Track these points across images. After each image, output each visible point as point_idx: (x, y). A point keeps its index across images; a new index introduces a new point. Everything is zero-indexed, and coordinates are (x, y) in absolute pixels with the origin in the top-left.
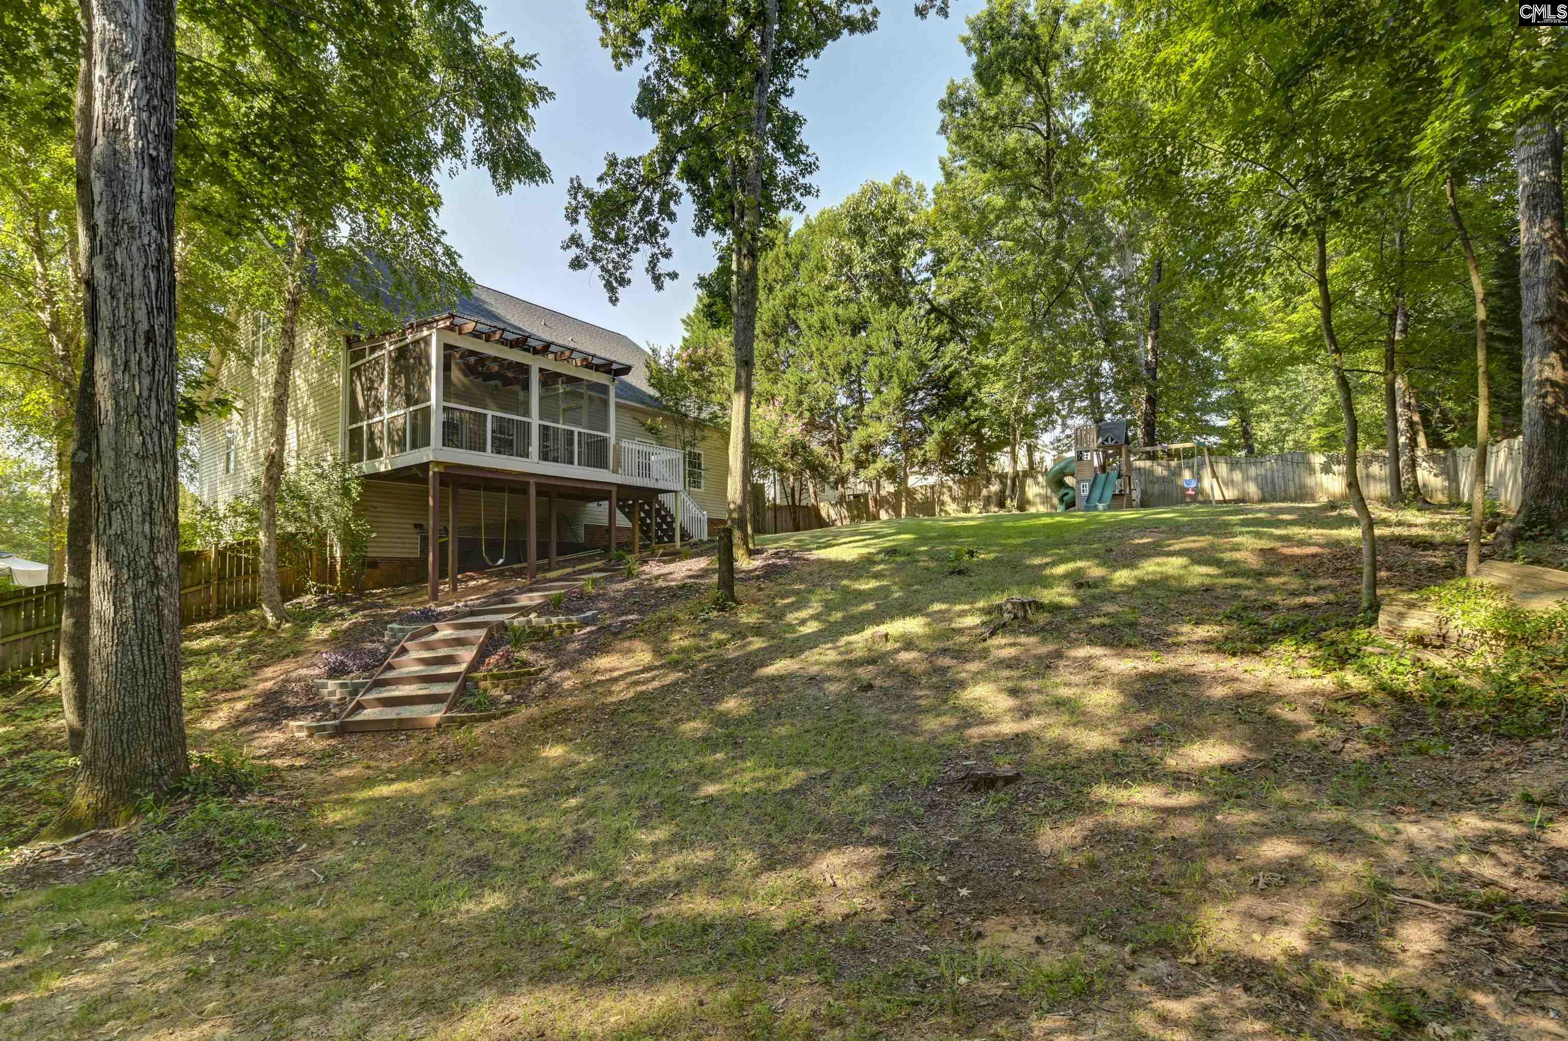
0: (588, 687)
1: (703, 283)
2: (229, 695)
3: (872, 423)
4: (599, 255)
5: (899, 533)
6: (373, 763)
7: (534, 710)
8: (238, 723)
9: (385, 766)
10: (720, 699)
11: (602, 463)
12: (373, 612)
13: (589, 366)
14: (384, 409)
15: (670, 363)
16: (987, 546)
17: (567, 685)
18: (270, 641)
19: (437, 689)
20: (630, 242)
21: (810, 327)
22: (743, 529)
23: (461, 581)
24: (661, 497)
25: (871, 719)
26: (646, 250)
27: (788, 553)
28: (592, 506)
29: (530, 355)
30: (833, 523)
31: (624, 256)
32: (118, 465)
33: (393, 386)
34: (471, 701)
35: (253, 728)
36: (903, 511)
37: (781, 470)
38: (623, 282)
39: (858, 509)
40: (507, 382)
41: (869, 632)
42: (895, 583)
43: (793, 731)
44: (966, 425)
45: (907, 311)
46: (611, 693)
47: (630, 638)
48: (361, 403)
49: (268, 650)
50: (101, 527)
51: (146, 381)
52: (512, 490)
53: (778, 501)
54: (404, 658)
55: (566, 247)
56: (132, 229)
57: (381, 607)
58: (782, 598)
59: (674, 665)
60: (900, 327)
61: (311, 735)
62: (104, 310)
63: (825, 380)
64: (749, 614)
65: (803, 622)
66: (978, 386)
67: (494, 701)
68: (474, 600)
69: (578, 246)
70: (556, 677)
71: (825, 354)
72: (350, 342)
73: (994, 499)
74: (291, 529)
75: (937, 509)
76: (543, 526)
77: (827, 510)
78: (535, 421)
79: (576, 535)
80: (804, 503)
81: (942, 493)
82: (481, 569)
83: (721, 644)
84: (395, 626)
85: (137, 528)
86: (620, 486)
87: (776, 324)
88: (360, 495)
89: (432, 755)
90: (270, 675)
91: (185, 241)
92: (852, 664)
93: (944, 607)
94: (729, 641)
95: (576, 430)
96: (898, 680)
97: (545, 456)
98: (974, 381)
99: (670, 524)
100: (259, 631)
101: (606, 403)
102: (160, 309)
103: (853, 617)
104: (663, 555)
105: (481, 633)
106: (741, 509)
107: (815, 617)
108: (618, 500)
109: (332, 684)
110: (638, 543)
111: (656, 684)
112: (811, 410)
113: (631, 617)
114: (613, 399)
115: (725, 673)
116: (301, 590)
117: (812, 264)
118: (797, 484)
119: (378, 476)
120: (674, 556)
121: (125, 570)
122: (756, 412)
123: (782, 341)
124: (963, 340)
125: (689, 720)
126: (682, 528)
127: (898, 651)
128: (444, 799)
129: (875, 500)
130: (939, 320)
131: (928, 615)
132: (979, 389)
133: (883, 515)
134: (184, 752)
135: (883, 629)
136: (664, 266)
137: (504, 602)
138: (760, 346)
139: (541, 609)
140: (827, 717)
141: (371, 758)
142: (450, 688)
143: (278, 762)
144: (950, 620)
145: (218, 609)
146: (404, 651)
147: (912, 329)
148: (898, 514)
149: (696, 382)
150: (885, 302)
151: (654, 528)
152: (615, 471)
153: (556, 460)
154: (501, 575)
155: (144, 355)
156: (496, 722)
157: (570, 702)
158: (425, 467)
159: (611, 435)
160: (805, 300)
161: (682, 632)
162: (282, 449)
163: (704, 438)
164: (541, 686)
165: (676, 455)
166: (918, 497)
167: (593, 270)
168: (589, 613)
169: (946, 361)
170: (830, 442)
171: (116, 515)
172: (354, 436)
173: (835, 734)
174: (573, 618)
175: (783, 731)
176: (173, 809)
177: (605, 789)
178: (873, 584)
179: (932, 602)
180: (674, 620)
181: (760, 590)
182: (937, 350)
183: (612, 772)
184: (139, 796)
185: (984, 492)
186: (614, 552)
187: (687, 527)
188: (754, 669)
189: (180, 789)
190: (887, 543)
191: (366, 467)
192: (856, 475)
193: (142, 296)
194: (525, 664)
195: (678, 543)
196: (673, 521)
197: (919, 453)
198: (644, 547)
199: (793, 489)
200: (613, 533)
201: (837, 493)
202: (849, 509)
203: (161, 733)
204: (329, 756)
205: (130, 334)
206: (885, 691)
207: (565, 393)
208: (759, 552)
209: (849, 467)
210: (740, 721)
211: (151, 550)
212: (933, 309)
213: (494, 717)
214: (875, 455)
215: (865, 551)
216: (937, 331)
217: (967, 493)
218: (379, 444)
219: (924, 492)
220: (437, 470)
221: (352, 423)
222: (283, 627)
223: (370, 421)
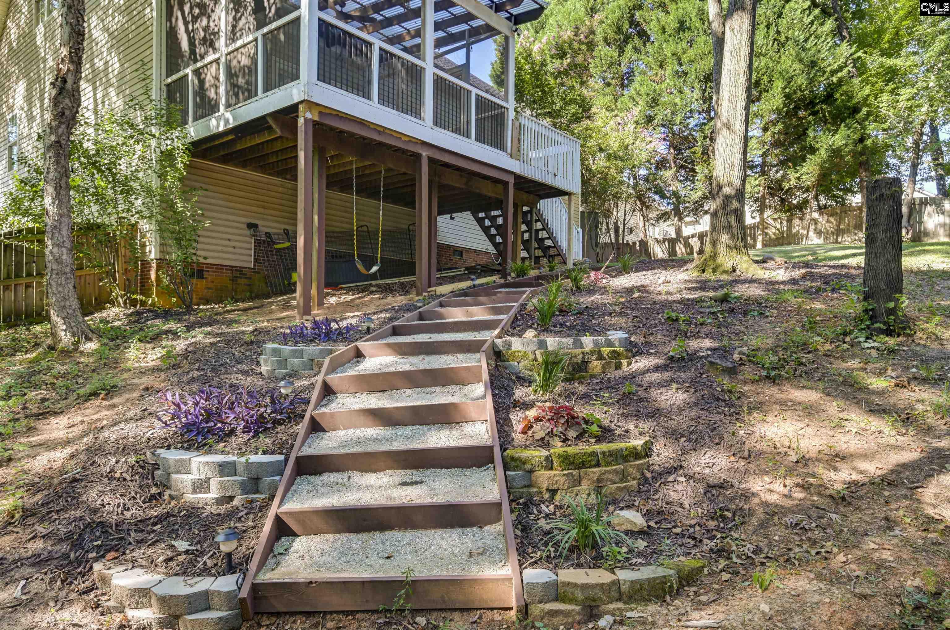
11: (498, 141)
14: (221, 41)
18: (63, 369)
24: (541, 204)
28: (443, 219)
49: (60, 383)
54: (337, 407)
78: (429, 68)
86: (517, 178)
95: (474, 91)
97: (439, 121)
100: (45, 352)
146: (327, 392)
151: (534, 244)
152: (514, 156)
159: (511, 107)
162: (78, 71)
168: (617, 334)
194: (607, 430)
217: (838, 226)
218: (212, 94)
219: (779, 226)
220: (309, 115)
221: (170, 73)
222: (82, 348)
223: (199, 64)
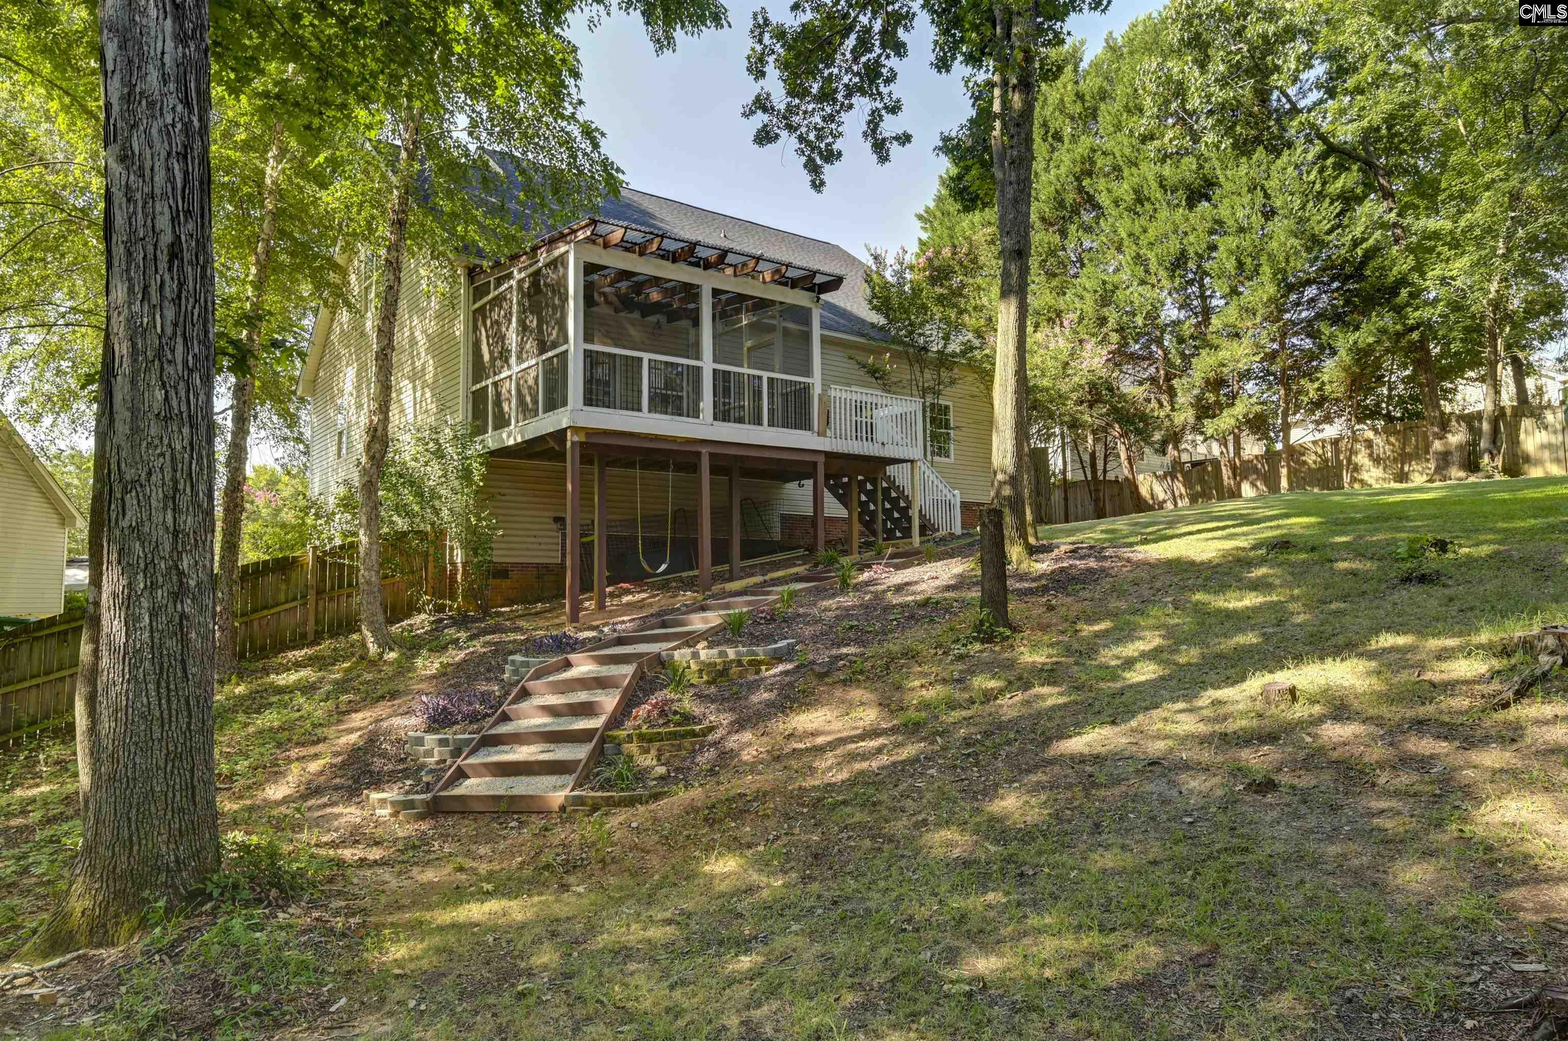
0: (777, 759)
1: (948, 146)
2: (304, 752)
3: (1224, 342)
4: (796, 119)
5: (1287, 516)
6: (469, 863)
7: (696, 793)
8: (312, 790)
9: (483, 868)
10: (991, 791)
11: (802, 422)
12: (495, 638)
13: (782, 280)
14: (513, 360)
15: (899, 274)
16: (1471, 532)
17: (747, 756)
18: (369, 677)
19: (564, 753)
20: (840, 97)
21: (1116, 203)
22: (1019, 513)
23: (612, 595)
24: (891, 470)
25: (1279, 847)
26: (863, 105)
27: (1095, 551)
28: (792, 486)
29: (699, 271)
30: (1161, 505)
31: (829, 119)
32: (135, 430)
33: (523, 328)
34: (609, 773)
35: (325, 800)
36: (1284, 483)
37: (1074, 425)
38: (831, 156)
39: (1202, 481)
40: (673, 316)
41: (1254, 684)
42: (1293, 598)
43: (1130, 860)
44: (1399, 335)
45: (1285, 157)
46: (812, 770)
47: (845, 683)
48: (487, 357)
49: (363, 688)
50: (113, 516)
51: (170, 314)
52: (679, 468)
53: (1069, 476)
54: (524, 705)
55: (746, 115)
56: (151, 105)
57: (504, 631)
58: (1090, 621)
59: (912, 729)
60: (1272, 184)
61: (395, 814)
62: (120, 220)
63: (1143, 282)
64: (1035, 647)
65: (1129, 663)
66: (1420, 269)
67: (641, 775)
68: (625, 623)
69: (765, 110)
70: (732, 742)
71: (1143, 242)
72: (472, 273)
73: (1456, 457)
74: (401, 524)
75: (1346, 478)
76: (721, 515)
77: (1149, 486)
78: (707, 364)
79: (768, 529)
80: (1111, 476)
81: (1352, 452)
82: (639, 579)
83: (989, 696)
84: (518, 658)
85: (157, 517)
86: (829, 455)
87: (1061, 204)
88: (484, 478)
89: (547, 857)
90: (357, 724)
91: (278, 159)
92: (1226, 740)
93: (1402, 640)
94: (1001, 691)
95: (765, 375)
96: (1326, 777)
97: (722, 414)
98: (1411, 261)
99: (905, 511)
100: (357, 663)
101: (807, 337)
102: (188, 213)
103: (1220, 656)
104: (893, 556)
105: (628, 670)
106: (1013, 481)
107: (1153, 655)
108: (827, 477)
109: (430, 739)
110: (856, 541)
111: (884, 760)
112: (1120, 330)
113: (845, 650)
114: (817, 332)
115: (997, 747)
116: (412, 609)
117: (1118, 106)
118: (1100, 448)
119: (504, 452)
120: (909, 558)
121: (140, 577)
122: (1035, 338)
123: (1073, 228)
124: (1388, 195)
125: (938, 825)
126: (922, 516)
127: (1319, 720)
128: (554, 934)
129: (1234, 468)
130: (1340, 168)
131: (1371, 656)
132: (1422, 275)
133: (1247, 490)
134: (215, 837)
135: (1284, 678)
136: (890, 126)
137: (664, 625)
138: (1041, 238)
139: (714, 637)
140: (1192, 839)
141: (468, 854)
142: (580, 752)
143: (347, 854)
144: (1421, 667)
145: (316, 632)
146: (525, 694)
147: (1295, 186)
148: (1274, 487)
149: (940, 300)
150: (1243, 148)
151: (881, 516)
152: (822, 434)
153: (740, 420)
154: (664, 586)
155: (167, 277)
156: (641, 809)
157: (748, 783)
158: (560, 435)
159: (816, 381)
160: (1109, 160)
161: (925, 675)
162: (386, 419)
163: (953, 382)
164: (711, 754)
165: (911, 406)
166: (1310, 459)
167: (788, 142)
168: (782, 644)
169: (1358, 231)
170: (1153, 380)
171: (131, 500)
172: (478, 399)
173: (1211, 873)
174: (759, 650)
175: (1108, 860)
176: (187, 924)
177: (800, 942)
178: (1251, 600)
179: (1377, 632)
180: (911, 655)
181: (1051, 608)
182: (1341, 213)
183: (811, 910)
184: (146, 901)
185: (1437, 445)
186: (821, 553)
187: (930, 512)
188: (1047, 741)
189: (202, 892)
190: (1268, 532)
191: (491, 440)
192: (1197, 429)
193: (164, 196)
194: (687, 718)
195: (916, 539)
196: (908, 507)
197: (1311, 388)
198: (867, 545)
199: (1093, 456)
200: (821, 524)
201: (1167, 460)
202: (1187, 484)
203: (181, 810)
204: (414, 847)
205: (150, 249)
206: (1305, 796)
207: (750, 325)
208: (1047, 549)
209: (1185, 416)
210: (1027, 835)
211: (174, 548)
212: (1331, 149)
213: (639, 800)
214: (1233, 397)
215: (1229, 544)
216: (1339, 184)
217: (1403, 449)
218: (506, 409)
219: (1320, 451)
220: (576, 439)
221: (475, 382)
222: (386, 657)
223: (497, 378)
